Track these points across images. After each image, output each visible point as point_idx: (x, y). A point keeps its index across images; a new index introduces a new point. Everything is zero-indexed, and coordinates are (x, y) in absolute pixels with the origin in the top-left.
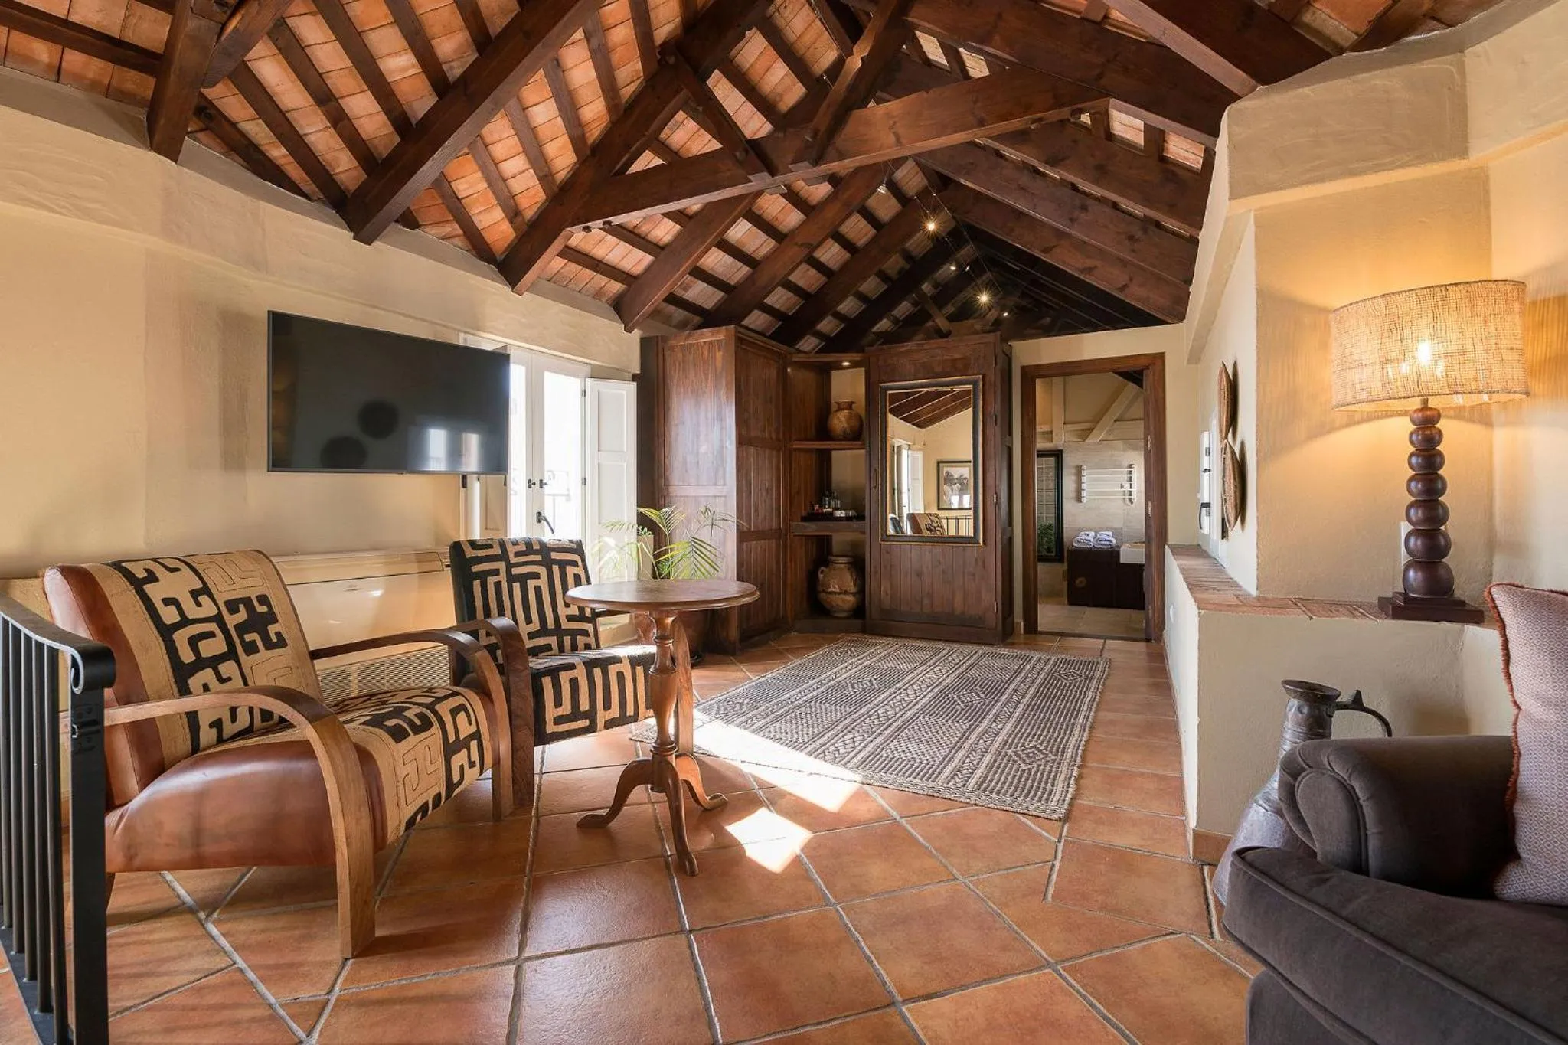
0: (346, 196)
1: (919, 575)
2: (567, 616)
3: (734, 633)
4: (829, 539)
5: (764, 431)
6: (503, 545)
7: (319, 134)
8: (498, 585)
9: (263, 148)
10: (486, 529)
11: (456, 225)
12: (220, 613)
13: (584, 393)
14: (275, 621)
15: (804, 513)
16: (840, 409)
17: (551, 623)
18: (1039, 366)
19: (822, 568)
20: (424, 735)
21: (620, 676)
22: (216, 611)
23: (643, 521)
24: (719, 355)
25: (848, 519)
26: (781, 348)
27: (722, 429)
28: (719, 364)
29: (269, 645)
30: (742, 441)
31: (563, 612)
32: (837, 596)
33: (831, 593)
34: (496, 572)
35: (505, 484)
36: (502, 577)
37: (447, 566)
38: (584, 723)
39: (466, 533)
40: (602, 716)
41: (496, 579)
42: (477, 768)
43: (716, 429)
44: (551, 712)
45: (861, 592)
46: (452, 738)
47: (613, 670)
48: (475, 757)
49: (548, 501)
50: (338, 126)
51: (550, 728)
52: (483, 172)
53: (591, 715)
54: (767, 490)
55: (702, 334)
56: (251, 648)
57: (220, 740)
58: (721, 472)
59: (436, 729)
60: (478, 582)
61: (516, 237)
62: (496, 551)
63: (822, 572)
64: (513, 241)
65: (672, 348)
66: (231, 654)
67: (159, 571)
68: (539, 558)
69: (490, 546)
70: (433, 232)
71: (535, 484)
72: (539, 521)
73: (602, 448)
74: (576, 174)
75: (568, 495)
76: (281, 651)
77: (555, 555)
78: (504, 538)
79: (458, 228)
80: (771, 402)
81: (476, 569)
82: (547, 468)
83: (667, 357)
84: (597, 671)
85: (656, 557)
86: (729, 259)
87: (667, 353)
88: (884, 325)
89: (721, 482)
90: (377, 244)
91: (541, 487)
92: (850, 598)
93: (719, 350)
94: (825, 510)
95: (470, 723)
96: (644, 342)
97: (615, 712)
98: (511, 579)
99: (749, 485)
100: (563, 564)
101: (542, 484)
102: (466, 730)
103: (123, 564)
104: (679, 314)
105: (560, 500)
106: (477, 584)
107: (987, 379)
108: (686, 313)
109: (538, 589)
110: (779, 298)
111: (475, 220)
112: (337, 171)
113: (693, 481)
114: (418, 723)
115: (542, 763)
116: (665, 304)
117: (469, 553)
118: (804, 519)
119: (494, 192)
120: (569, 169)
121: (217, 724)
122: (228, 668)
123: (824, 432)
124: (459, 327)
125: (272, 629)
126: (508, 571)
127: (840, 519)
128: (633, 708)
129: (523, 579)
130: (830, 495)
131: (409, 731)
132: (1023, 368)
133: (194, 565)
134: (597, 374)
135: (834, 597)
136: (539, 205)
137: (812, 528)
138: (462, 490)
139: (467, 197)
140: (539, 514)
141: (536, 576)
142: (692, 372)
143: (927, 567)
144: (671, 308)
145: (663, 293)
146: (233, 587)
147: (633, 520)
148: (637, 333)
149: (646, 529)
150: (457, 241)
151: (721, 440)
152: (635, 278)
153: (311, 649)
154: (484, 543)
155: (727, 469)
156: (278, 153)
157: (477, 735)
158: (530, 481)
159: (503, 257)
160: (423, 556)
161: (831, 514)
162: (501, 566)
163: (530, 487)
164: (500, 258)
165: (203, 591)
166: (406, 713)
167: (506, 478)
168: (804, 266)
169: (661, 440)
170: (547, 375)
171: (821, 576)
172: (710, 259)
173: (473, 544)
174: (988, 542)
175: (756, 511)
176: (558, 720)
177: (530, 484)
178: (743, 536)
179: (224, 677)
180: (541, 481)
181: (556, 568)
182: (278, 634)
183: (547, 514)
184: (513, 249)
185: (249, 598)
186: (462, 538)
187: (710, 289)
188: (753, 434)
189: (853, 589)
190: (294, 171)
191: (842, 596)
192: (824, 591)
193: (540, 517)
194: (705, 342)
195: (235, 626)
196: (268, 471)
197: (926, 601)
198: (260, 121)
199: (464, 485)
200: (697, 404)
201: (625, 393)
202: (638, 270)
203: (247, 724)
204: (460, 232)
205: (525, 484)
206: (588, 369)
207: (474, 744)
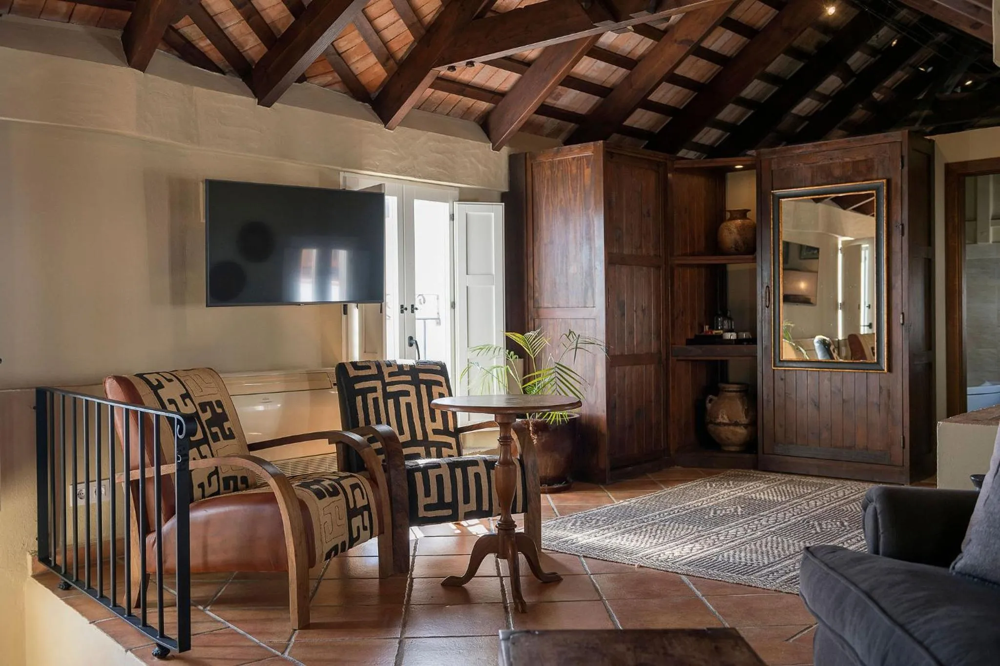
0: (250, 65)
1: (817, 406)
2: (433, 430)
3: (604, 461)
4: (724, 363)
5: (640, 247)
6: (379, 366)
7: (234, 27)
8: (376, 400)
9: (194, 43)
10: (365, 352)
11: (336, 75)
12: (197, 412)
13: (452, 217)
14: (227, 420)
15: (690, 336)
16: (732, 218)
17: (420, 436)
18: (965, 164)
19: (711, 396)
20: (334, 498)
21: (477, 476)
22: (195, 411)
23: (511, 345)
24: (588, 171)
25: (739, 341)
26: (660, 156)
27: (591, 248)
28: (588, 181)
29: (226, 437)
30: (612, 261)
31: (430, 426)
32: (726, 427)
33: (720, 424)
34: (374, 390)
35: (381, 312)
36: (379, 394)
37: (335, 384)
38: (448, 512)
39: (347, 358)
40: (462, 508)
41: (374, 395)
42: (368, 532)
43: (586, 248)
44: (422, 501)
45: (753, 424)
46: (352, 506)
47: (471, 470)
48: (367, 523)
49: (419, 325)
50: (251, 20)
51: (422, 513)
52: (360, 30)
53: (454, 505)
54: (643, 311)
55: (571, 150)
56: (216, 438)
57: (203, 496)
58: (590, 294)
59: (341, 496)
60: (360, 397)
61: (388, 75)
62: (374, 371)
63: (711, 401)
64: (385, 79)
65: (540, 164)
66: (205, 441)
67: (164, 382)
68: (409, 378)
69: (369, 368)
70: (316, 82)
71: (408, 309)
72: (411, 345)
73: (470, 271)
74: (441, 16)
75: (439, 319)
76: (232, 441)
77: (422, 376)
78: (380, 360)
79: (338, 77)
80: (649, 216)
81: (358, 386)
82: (417, 292)
83: (535, 174)
84: (458, 472)
85: (525, 382)
86: (602, 64)
87: (535, 170)
88: (806, 106)
89: (590, 304)
90: (276, 104)
91: (413, 312)
92: (742, 431)
93: (588, 167)
94: (715, 332)
95: (363, 498)
96: (512, 159)
97: (473, 506)
98: (387, 396)
99: (621, 305)
100: (429, 384)
101: (413, 309)
102: (361, 503)
103: (144, 376)
104: (551, 123)
105: (431, 324)
106: (359, 399)
107: (893, 182)
108: (559, 121)
109: (408, 405)
110: (666, 94)
111: (353, 68)
112: (247, 48)
113: (562, 303)
114: (331, 490)
115: (415, 549)
116: (536, 116)
117: (352, 373)
118: (690, 342)
119: (369, 45)
120: (435, 12)
121: (201, 486)
122: (204, 449)
123: (714, 245)
124: (339, 168)
125: (226, 425)
126: (384, 390)
127: (730, 342)
128: (488, 505)
129: (396, 396)
130: (725, 315)
131: (326, 493)
132: (948, 167)
133: (179, 378)
134: (465, 197)
135: (722, 429)
136: (408, 46)
137: (698, 352)
138: (344, 317)
139: (346, 51)
140: (411, 338)
141: (406, 394)
142: (561, 190)
143: (826, 396)
144: (542, 119)
145: (534, 104)
146: (202, 394)
147: (502, 343)
148: (505, 151)
149: (512, 353)
150: (337, 87)
151: (590, 260)
152: (503, 94)
153: (248, 443)
154: (364, 364)
155: (597, 290)
156: (205, 44)
157: (367, 507)
158: (402, 306)
159: (377, 93)
160: (313, 376)
161: (721, 336)
162: (378, 384)
163: (402, 312)
164: (374, 96)
165: (186, 396)
166: (322, 483)
167: (381, 305)
168: (692, 58)
169: (530, 260)
170: (417, 203)
171: (709, 405)
172: (581, 67)
173: (354, 365)
174: (894, 368)
175: (631, 333)
176: (428, 507)
177: (403, 309)
178: (613, 362)
179: (203, 455)
180: (413, 306)
181: (423, 388)
182: (229, 429)
183: (419, 338)
184: (386, 87)
185: (211, 402)
186: (344, 361)
187: (584, 95)
188: (626, 251)
189: (744, 420)
190: (214, 55)
191: (732, 428)
192: (711, 422)
193: (412, 342)
194: (573, 159)
195: (206, 421)
196: (207, 306)
197: (825, 435)
198: (195, 25)
199: (345, 312)
200: (566, 221)
201: (493, 214)
202: (506, 87)
203: (216, 490)
204: (339, 79)
205: (397, 309)
206: (456, 193)
207: (366, 513)
